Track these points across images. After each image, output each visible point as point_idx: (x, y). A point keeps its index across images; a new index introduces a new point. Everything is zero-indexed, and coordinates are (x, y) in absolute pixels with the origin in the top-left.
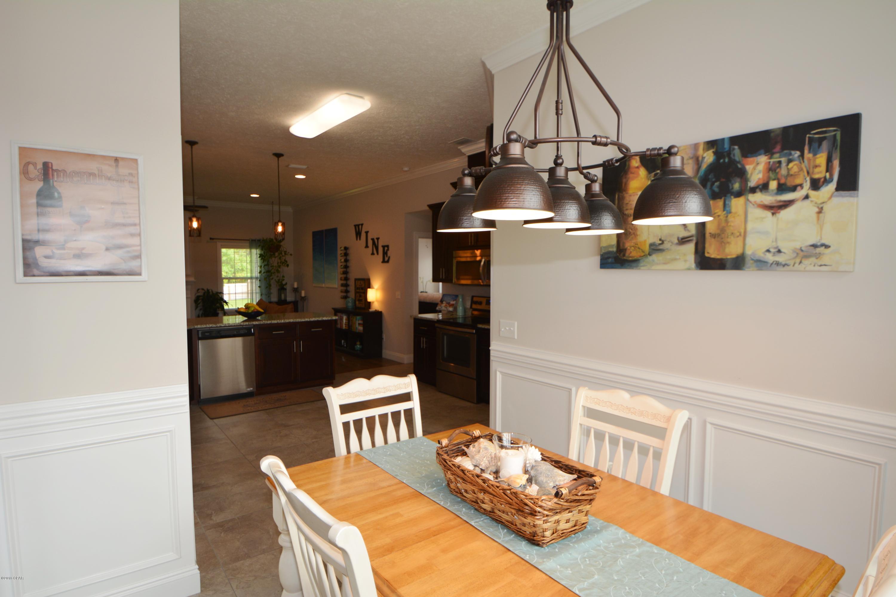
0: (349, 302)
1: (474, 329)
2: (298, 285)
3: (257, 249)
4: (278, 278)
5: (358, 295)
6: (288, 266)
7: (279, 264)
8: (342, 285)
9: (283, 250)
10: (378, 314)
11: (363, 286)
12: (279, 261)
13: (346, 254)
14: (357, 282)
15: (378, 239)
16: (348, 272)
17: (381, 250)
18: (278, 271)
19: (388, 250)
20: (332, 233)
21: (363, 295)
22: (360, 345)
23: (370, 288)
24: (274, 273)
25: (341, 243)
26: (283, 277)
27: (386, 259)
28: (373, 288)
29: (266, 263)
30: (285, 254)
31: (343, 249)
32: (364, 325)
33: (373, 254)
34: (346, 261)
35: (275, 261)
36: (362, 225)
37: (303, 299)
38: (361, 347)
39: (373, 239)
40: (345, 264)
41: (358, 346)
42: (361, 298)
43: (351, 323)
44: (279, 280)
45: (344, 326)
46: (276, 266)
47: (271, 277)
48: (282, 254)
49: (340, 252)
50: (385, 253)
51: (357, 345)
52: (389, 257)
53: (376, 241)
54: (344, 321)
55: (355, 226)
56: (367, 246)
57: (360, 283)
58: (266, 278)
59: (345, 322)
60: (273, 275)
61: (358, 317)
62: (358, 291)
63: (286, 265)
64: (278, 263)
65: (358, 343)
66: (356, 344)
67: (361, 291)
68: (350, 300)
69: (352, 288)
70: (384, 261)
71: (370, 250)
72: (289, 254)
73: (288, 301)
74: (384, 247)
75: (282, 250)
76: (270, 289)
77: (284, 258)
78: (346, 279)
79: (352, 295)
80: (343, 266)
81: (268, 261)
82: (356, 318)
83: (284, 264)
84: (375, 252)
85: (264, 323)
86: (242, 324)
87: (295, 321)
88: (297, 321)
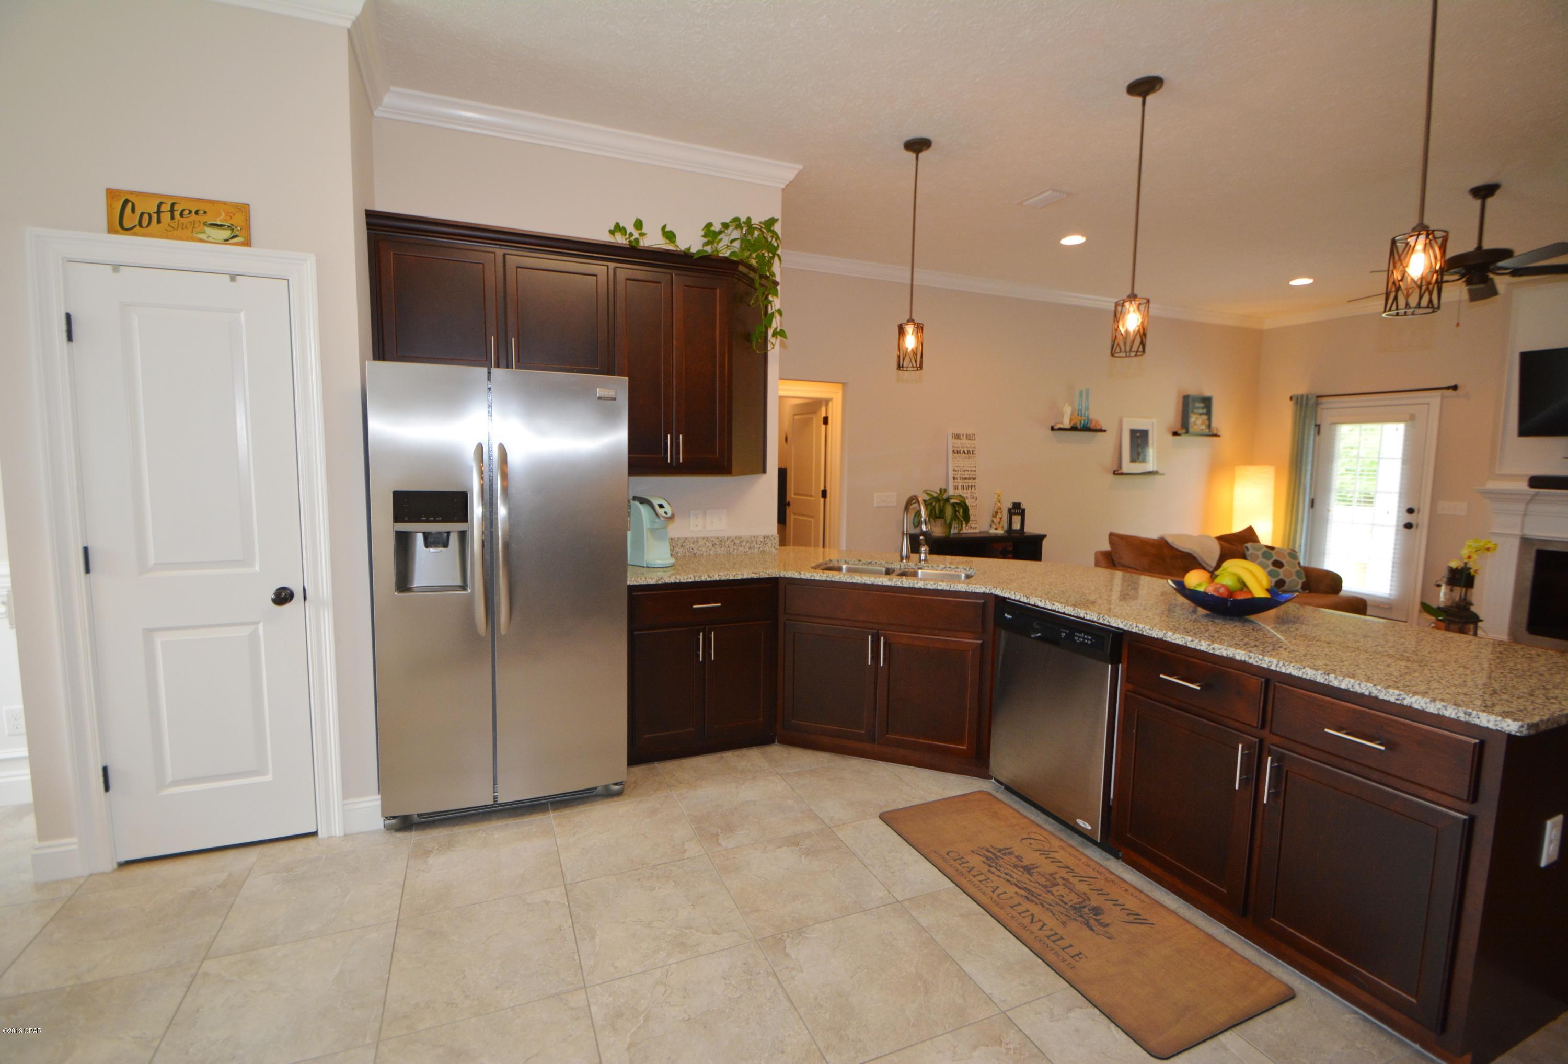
85: (1140, 632)
86: (1082, 616)
87: (1252, 661)
88: (1265, 666)
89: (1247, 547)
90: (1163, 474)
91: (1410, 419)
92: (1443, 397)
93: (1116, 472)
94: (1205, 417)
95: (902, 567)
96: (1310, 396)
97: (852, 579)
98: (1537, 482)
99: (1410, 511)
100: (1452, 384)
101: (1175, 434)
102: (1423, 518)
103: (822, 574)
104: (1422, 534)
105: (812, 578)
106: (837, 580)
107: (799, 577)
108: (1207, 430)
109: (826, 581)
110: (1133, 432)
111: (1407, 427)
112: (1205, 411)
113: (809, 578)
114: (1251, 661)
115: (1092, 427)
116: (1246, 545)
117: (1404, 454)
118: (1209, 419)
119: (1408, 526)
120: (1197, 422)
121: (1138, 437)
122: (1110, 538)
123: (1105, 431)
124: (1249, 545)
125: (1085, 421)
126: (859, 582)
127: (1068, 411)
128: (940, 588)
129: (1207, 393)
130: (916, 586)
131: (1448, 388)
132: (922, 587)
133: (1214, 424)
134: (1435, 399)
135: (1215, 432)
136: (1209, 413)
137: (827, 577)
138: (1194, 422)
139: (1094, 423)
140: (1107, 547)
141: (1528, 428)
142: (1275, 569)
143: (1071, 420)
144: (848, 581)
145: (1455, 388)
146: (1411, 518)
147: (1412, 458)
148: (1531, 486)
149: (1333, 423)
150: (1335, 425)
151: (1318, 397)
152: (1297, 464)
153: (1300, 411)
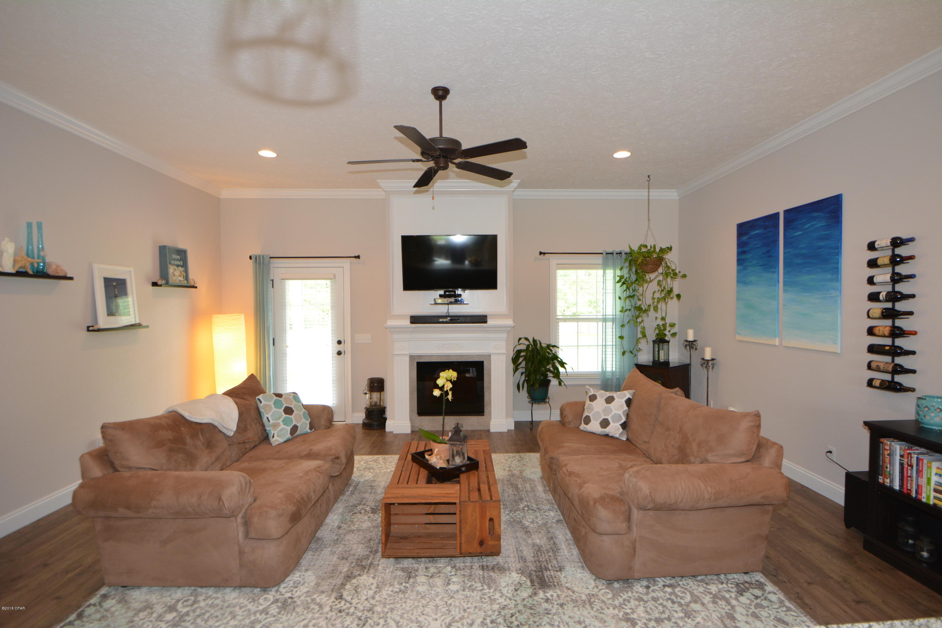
2: (696, 333)
3: (614, 269)
6: (679, 296)
8: (880, 350)
9: (668, 267)
13: (897, 260)
24: (647, 310)
29: (629, 292)
30: (672, 274)
34: (896, 278)
37: (708, 363)
46: (651, 299)
47: (639, 319)
48: (665, 275)
72: (681, 274)
73: (671, 365)
78: (898, 333)
80: (882, 294)
89: (259, 399)
90: (147, 327)
91: (333, 278)
92: (351, 263)
93: (91, 328)
94: (181, 269)
96: (265, 257)
98: (415, 320)
99: (339, 342)
100: (357, 255)
101: (155, 284)
102: (347, 347)
104: (348, 357)
108: (186, 281)
110: (108, 282)
111: (331, 282)
112: (181, 263)
115: (51, 272)
116: (257, 397)
118: (186, 271)
119: (339, 353)
120: (175, 273)
121: (115, 287)
122: (103, 432)
123: (71, 278)
124: (260, 397)
125: (38, 263)
127: (9, 248)
129: (181, 246)
131: (355, 257)
133: (191, 277)
134: (346, 263)
135: (192, 284)
136: (185, 265)
138: (173, 273)
139: (54, 267)
140: (100, 443)
141: (408, 285)
142: (287, 416)
143: (15, 261)
145: (358, 257)
146: (340, 348)
147: (337, 305)
148: (412, 323)
149: (282, 279)
150: (284, 280)
151: (271, 258)
152: (260, 312)
153: (258, 268)
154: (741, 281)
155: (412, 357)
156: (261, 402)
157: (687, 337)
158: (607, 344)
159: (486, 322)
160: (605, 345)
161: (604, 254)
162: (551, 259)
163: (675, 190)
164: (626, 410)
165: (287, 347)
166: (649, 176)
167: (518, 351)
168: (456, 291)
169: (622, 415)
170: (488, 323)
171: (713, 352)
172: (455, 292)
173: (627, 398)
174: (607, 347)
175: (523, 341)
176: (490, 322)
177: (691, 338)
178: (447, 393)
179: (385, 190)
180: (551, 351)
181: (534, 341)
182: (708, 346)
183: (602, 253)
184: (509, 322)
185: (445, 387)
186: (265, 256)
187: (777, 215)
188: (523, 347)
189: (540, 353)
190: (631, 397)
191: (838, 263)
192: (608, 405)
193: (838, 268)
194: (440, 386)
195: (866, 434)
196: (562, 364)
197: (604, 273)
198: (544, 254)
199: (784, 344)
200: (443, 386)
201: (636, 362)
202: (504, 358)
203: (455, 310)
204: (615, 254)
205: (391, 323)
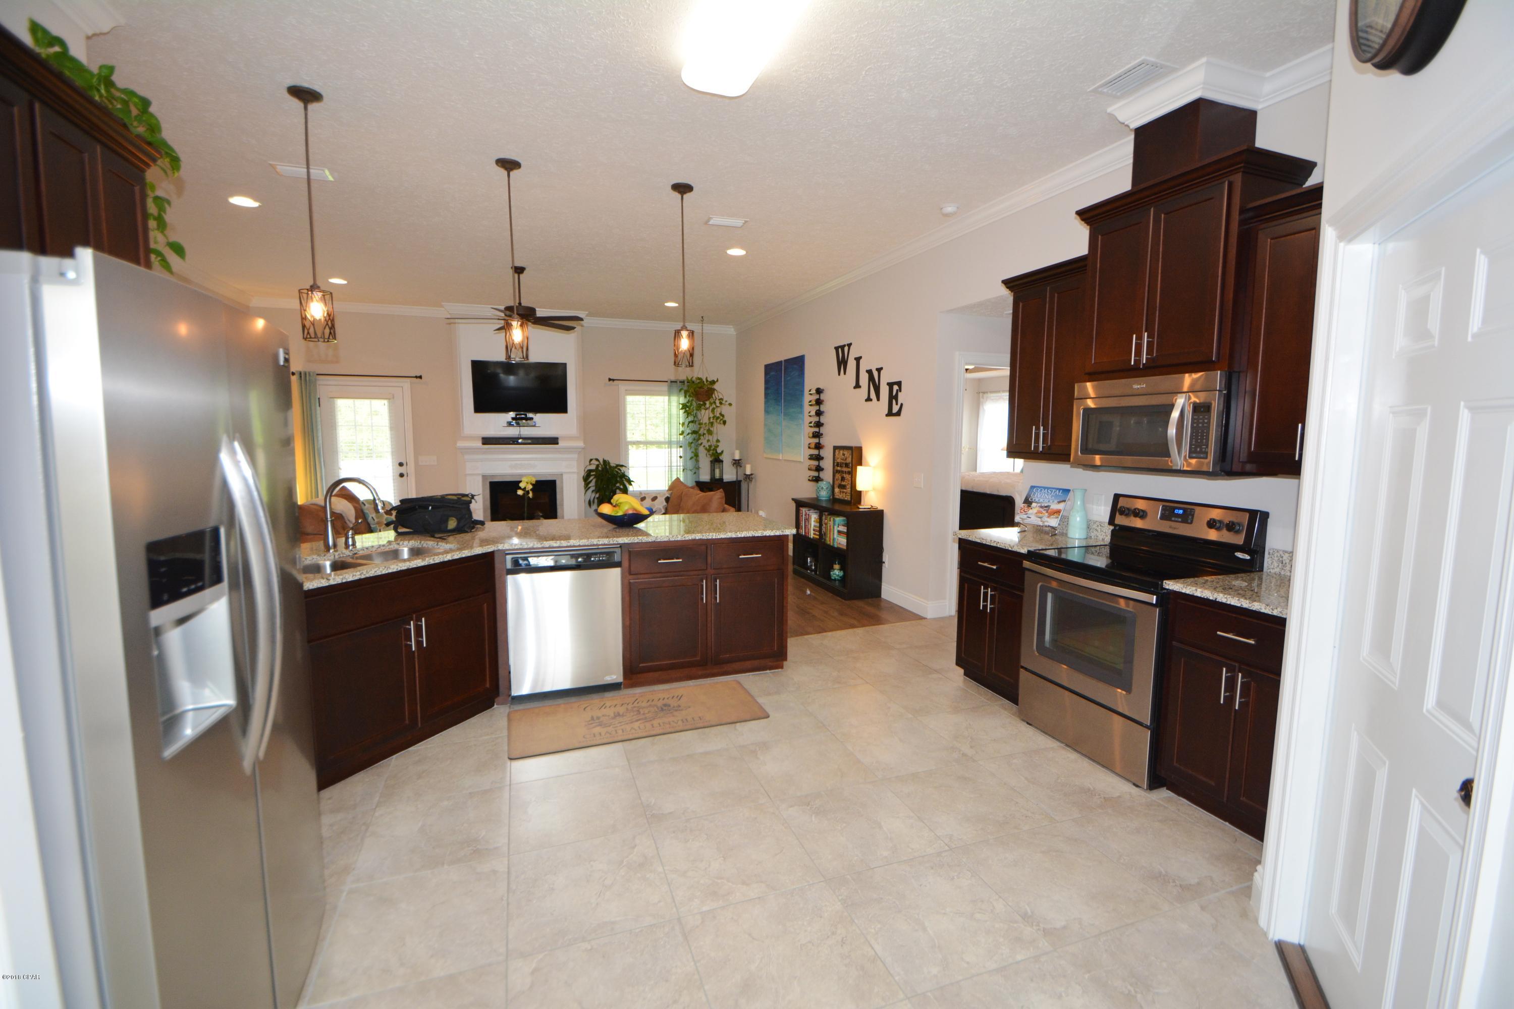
0: (822, 488)
1: (1153, 593)
2: (741, 454)
3: (678, 396)
4: (709, 444)
5: (838, 476)
6: (724, 423)
7: (711, 420)
8: (812, 457)
9: (717, 397)
10: (876, 517)
11: (849, 460)
12: (712, 415)
13: (819, 402)
14: (837, 451)
15: (879, 370)
16: (822, 434)
17: (884, 391)
18: (710, 432)
19: (900, 390)
20: (797, 364)
21: (847, 477)
22: (840, 570)
23: (861, 464)
24: (704, 434)
25: (811, 382)
26: (718, 441)
27: (895, 409)
28: (867, 465)
29: (691, 418)
30: (721, 403)
31: (813, 391)
32: (848, 535)
33: (869, 399)
34: (819, 413)
35: (705, 416)
36: (849, 345)
37: (749, 478)
38: (841, 574)
39: (870, 372)
40: (816, 419)
41: (837, 573)
42: (843, 483)
43: (824, 529)
44: (710, 446)
45: (812, 532)
46: (705, 424)
47: (700, 442)
48: (715, 403)
49: (808, 398)
50: (893, 398)
51: (834, 570)
52: (902, 405)
53: (876, 374)
54: (813, 523)
55: (837, 349)
56: (857, 386)
57: (844, 455)
58: (692, 443)
59: (815, 526)
60: (702, 437)
61: (839, 520)
62: (839, 468)
63: (722, 422)
64: (709, 418)
65: (837, 566)
66: (832, 568)
67: (845, 469)
68: (823, 484)
69: (827, 464)
70: (890, 414)
71: (863, 392)
72: (727, 403)
73: (724, 481)
74: (891, 385)
75: (715, 397)
76: (697, 461)
77: (719, 410)
78: (818, 446)
79: (827, 475)
80: (813, 423)
81: (695, 416)
82: (834, 521)
83: (718, 421)
84: (873, 395)
85: (640, 541)
86: (595, 543)
87: (705, 538)
88: (710, 538)
91: (390, 398)
92: (411, 383)
95: (337, 557)
97: (387, 570)
98: (487, 441)
99: (401, 464)
100: (418, 375)
102: (411, 469)
103: (355, 574)
104: (412, 479)
105: (344, 581)
106: (372, 575)
107: (327, 584)
109: (360, 580)
111: (389, 403)
113: (340, 582)
114: (703, 538)
117: (391, 424)
119: (402, 475)
126: (395, 570)
128: (464, 556)
130: (446, 560)
131: (416, 377)
132: (451, 559)
134: (406, 384)
137: (360, 575)
141: (480, 407)
144: (384, 572)
145: (420, 377)
146: (402, 470)
147: (396, 426)
148: (483, 444)
149: (331, 398)
150: (332, 399)
151: (318, 375)
152: (308, 432)
153: (303, 385)
154: (767, 411)
155: (484, 477)
156: (365, 505)
157: (734, 457)
158: (672, 465)
159: (558, 444)
160: (671, 466)
161: (669, 382)
162: (620, 386)
163: (731, 326)
164: (665, 505)
165: (341, 469)
166: (702, 317)
167: (588, 470)
168: (528, 414)
169: (662, 508)
170: (559, 444)
171: (752, 470)
172: (526, 415)
173: (666, 496)
174: (673, 468)
175: (593, 462)
176: (562, 443)
177: (737, 458)
178: (528, 492)
179: (450, 312)
180: (620, 470)
181: (604, 461)
182: (749, 464)
183: (667, 382)
184: (581, 444)
185: (527, 487)
186: (311, 373)
187: (782, 361)
188: (593, 467)
189: (608, 472)
190: (669, 496)
191: (802, 401)
192: (653, 502)
193: (802, 405)
194: (522, 488)
195: (794, 505)
196: (630, 482)
197: (669, 400)
198: (613, 380)
199: (784, 459)
200: (525, 488)
201: (697, 480)
202: (575, 476)
203: (527, 431)
204: (678, 382)
205: (460, 444)
